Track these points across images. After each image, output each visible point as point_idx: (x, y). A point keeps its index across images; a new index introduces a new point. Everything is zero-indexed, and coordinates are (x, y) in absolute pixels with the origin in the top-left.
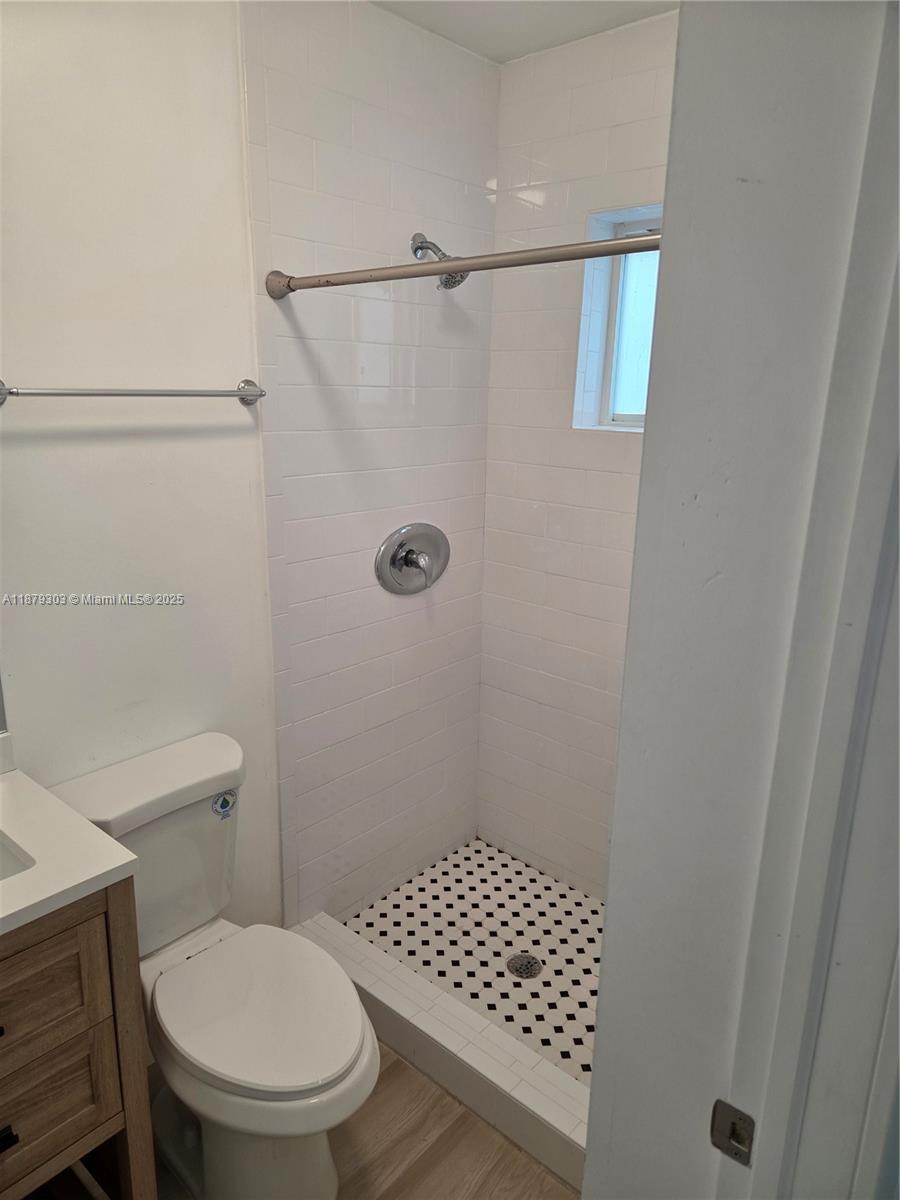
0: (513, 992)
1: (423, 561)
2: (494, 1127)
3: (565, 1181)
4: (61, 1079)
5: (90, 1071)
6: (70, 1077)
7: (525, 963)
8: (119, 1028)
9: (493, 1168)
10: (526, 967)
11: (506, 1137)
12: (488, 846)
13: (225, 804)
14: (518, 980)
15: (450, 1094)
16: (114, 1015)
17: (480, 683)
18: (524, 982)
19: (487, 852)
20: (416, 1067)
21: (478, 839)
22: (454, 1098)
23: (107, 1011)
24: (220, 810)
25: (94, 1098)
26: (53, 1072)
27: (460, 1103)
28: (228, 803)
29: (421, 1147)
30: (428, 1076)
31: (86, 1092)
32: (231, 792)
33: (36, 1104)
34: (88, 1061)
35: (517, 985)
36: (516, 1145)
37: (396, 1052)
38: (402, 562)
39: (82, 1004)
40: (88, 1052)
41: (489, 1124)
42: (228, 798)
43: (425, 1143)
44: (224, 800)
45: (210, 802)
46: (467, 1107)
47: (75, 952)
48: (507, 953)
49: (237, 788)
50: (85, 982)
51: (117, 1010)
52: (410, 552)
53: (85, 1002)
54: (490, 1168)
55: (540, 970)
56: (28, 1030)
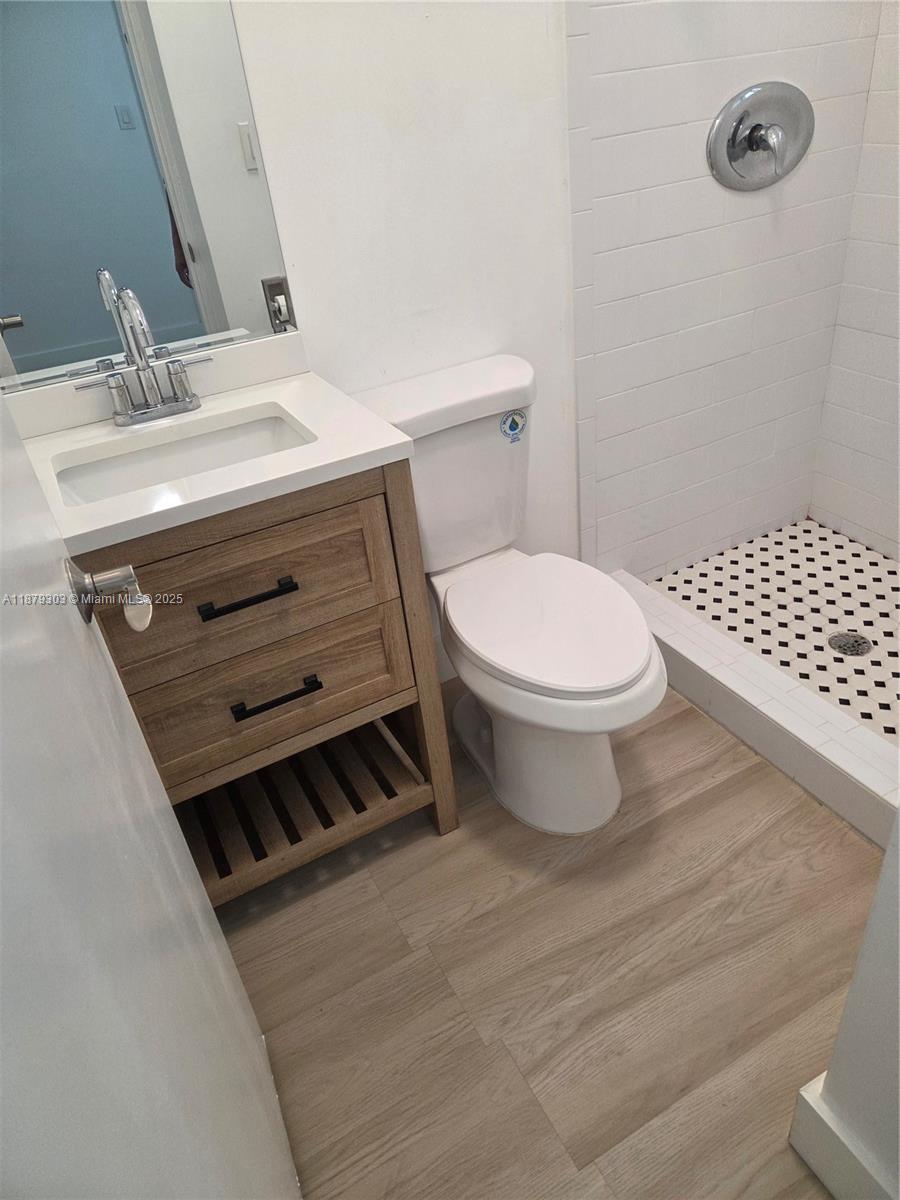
0: (833, 666)
1: (773, 139)
2: (793, 780)
3: (870, 839)
4: (357, 644)
5: (383, 643)
6: (364, 646)
7: (852, 640)
8: (407, 610)
9: (787, 813)
10: (853, 645)
11: (805, 790)
12: (820, 526)
13: (514, 426)
14: (840, 655)
15: (745, 744)
16: (401, 597)
17: (835, 325)
18: (848, 659)
19: (818, 532)
20: (710, 716)
21: (809, 518)
22: (750, 748)
23: (395, 593)
24: (509, 431)
25: (389, 669)
26: (348, 637)
27: (757, 753)
28: (517, 425)
29: (709, 782)
30: (723, 725)
31: (382, 663)
32: (520, 412)
33: (336, 661)
34: (380, 634)
35: (837, 660)
36: (815, 798)
37: (690, 700)
38: (745, 144)
39: (371, 580)
40: (379, 626)
41: (788, 776)
42: (517, 419)
43: (713, 780)
44: (513, 421)
45: (498, 422)
46: (763, 757)
47: (359, 527)
48: (831, 630)
49: (526, 408)
50: (372, 559)
51: (403, 592)
52: (757, 128)
53: (373, 577)
54: (784, 812)
55: (869, 649)
56: (323, 594)
